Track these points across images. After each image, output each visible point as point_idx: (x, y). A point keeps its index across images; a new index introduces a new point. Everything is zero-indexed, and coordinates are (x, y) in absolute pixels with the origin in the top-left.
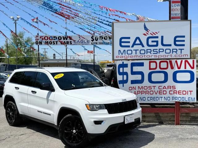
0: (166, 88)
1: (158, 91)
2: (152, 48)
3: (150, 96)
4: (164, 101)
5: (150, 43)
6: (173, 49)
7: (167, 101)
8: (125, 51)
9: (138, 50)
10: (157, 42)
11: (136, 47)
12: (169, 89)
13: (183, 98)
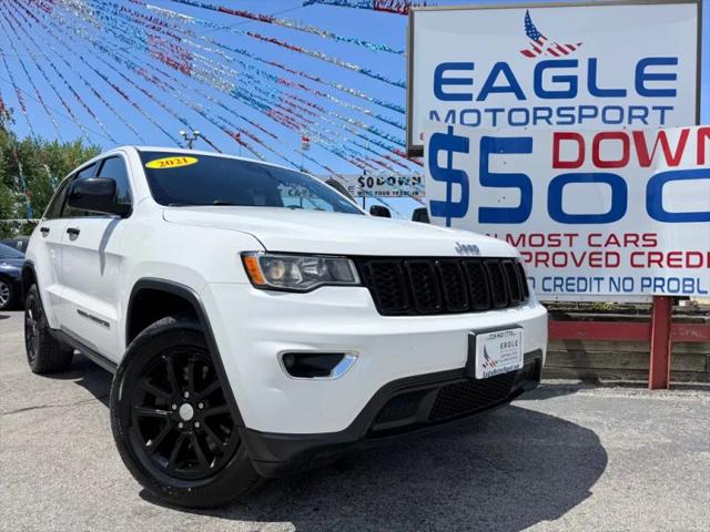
0: (617, 243)
1: (585, 253)
2: (554, 104)
3: (553, 272)
4: (607, 292)
5: (548, 85)
6: (631, 108)
7: (622, 292)
8: (452, 112)
9: (502, 110)
10: (573, 80)
11: (494, 100)
12: (631, 248)
13: (687, 283)
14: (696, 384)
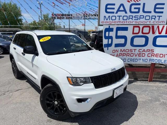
0: (145, 51)
1: (138, 54)
2: (134, 15)
3: (130, 58)
4: (142, 62)
5: (133, 10)
6: (152, 16)
7: (145, 62)
8: (109, 16)
9: (121, 16)
10: (139, 9)
11: (120, 13)
12: (148, 52)
13: (159, 60)
14: (158, 80)
